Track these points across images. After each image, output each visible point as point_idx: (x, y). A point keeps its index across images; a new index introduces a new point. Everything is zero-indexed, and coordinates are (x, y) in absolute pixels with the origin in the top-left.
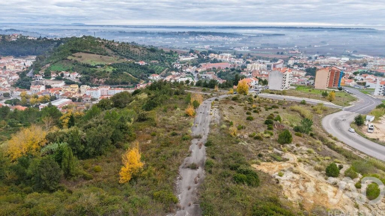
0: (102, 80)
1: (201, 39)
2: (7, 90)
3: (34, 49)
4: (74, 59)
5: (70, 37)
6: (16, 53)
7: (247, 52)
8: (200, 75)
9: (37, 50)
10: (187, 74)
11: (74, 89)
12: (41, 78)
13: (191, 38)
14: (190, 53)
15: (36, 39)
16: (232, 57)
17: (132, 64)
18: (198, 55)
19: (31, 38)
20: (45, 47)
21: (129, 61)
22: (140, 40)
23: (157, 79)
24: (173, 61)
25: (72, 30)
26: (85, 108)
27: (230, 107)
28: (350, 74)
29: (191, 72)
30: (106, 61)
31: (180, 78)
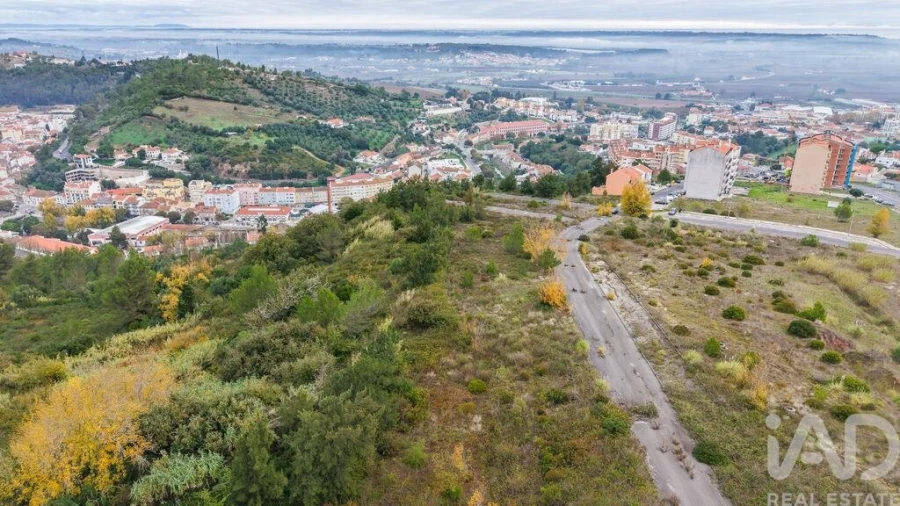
0: (242, 167)
1: (469, 61)
2: (6, 194)
3: (69, 87)
4: (169, 113)
5: (156, 57)
6: (24, 97)
7: (583, 93)
8: (478, 151)
9: (75, 90)
10: (446, 151)
11: (173, 190)
12: (90, 162)
13: (446, 60)
14: (448, 95)
15: (73, 62)
16: (550, 107)
17: (312, 125)
18: (469, 102)
19: (61, 62)
20: (95, 82)
21: (304, 117)
22: (324, 65)
23: (374, 162)
24: (411, 118)
25: (158, 40)
26: (206, 243)
27: (645, 268)
28: (862, 150)
29: (456, 144)
30: (247, 119)
31: (430, 160)
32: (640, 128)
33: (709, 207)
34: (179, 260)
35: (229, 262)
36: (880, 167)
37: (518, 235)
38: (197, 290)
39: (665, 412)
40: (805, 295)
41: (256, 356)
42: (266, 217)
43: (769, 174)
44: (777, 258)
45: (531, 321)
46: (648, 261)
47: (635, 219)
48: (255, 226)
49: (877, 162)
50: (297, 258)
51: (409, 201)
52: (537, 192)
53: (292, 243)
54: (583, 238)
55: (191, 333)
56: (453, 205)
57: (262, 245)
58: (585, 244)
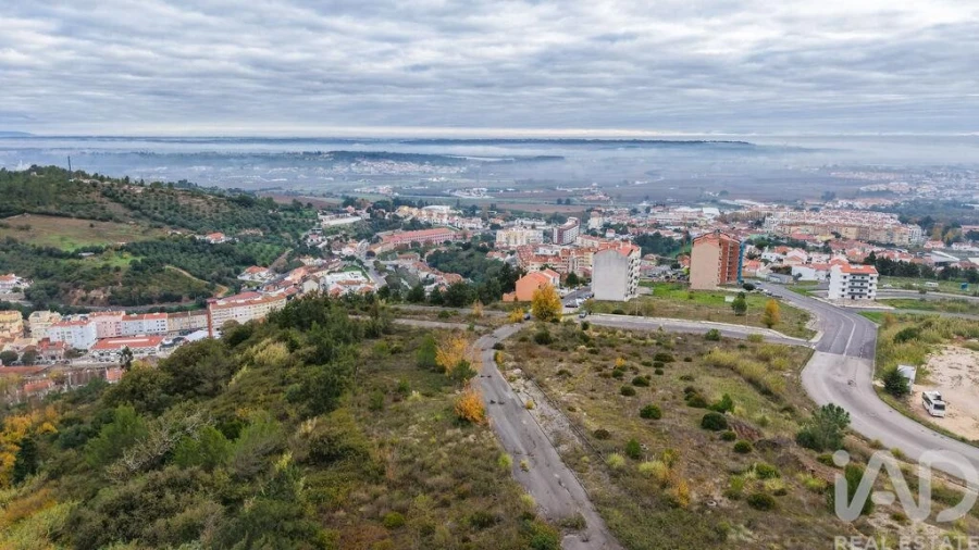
0: (100, 292)
1: (366, 169)
4: (4, 233)
7: (486, 200)
8: (382, 262)
10: (346, 263)
11: (8, 325)
13: (340, 168)
14: (345, 205)
16: (454, 215)
17: (187, 241)
18: (369, 211)
21: (179, 233)
22: (199, 175)
23: (263, 279)
24: (305, 230)
26: (52, 386)
27: (561, 373)
28: (749, 247)
29: (356, 255)
30: (107, 238)
31: (329, 273)
32: (545, 234)
33: (617, 307)
34: (16, 410)
35: (83, 407)
36: (766, 262)
37: (430, 349)
38: (41, 445)
39: (593, 521)
40: (714, 388)
41: (122, 516)
42: (131, 349)
43: (670, 273)
44: (686, 354)
45: (450, 440)
46: (563, 365)
47: (547, 324)
48: (117, 361)
49: (763, 257)
50: (172, 394)
51: (305, 319)
52: (447, 301)
53: (165, 377)
54: (498, 347)
55: (34, 498)
56: (358, 320)
57: (128, 382)
58: (500, 352)
